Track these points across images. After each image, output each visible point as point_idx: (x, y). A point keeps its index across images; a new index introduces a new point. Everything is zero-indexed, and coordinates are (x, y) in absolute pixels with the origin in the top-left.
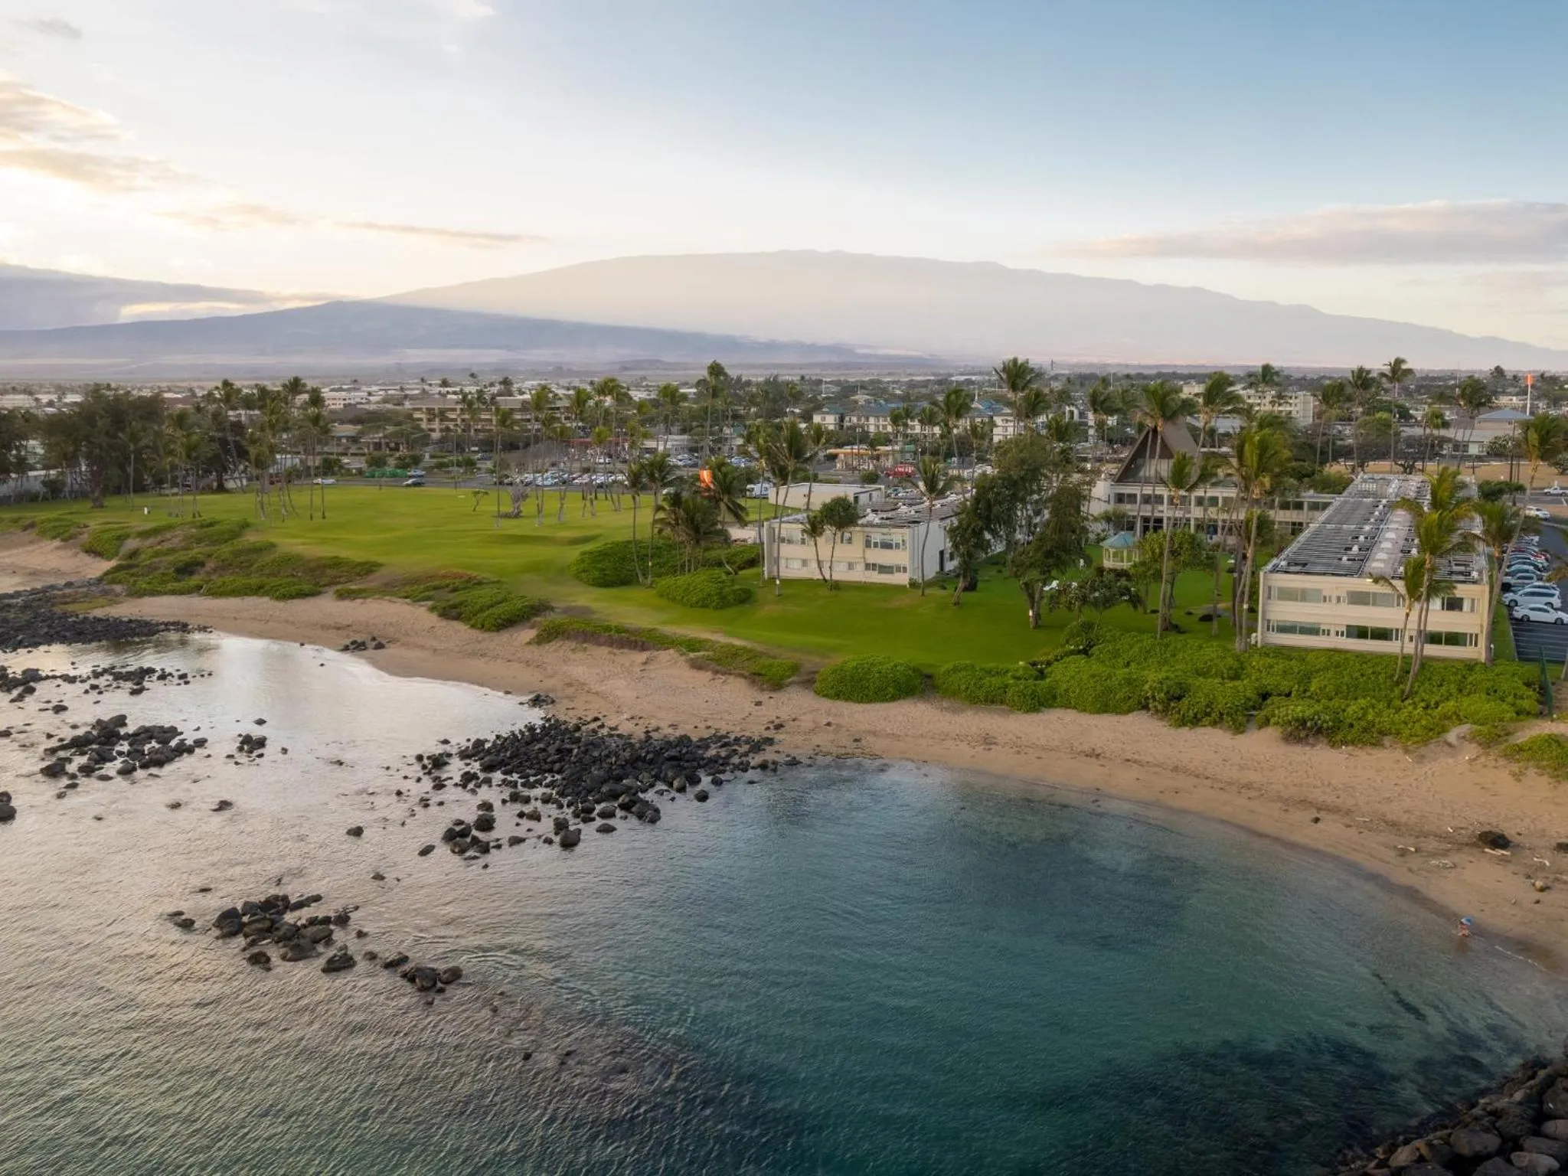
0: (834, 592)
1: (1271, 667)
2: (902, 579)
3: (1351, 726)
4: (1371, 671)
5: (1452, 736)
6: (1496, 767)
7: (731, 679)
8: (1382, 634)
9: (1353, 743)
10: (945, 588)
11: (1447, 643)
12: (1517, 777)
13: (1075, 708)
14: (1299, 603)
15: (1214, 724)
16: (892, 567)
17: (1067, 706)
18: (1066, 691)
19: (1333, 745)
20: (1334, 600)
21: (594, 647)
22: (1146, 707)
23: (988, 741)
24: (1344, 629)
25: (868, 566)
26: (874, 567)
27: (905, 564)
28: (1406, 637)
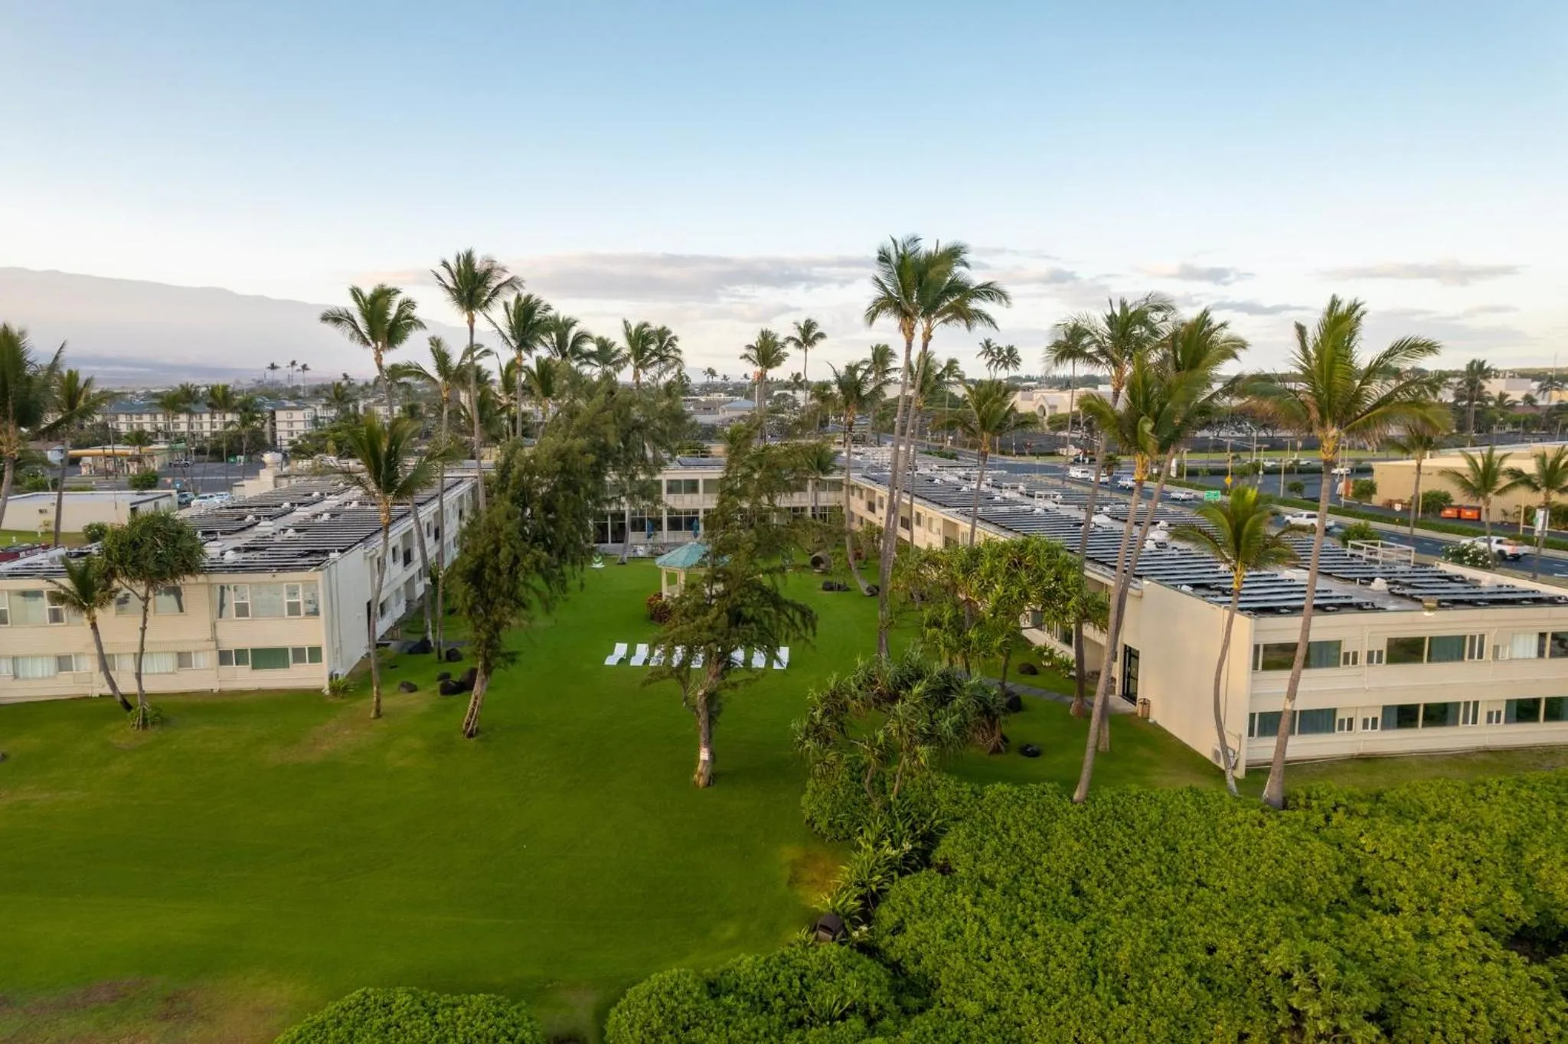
0: (153, 733)
2: (313, 676)
8: (1439, 715)
10: (412, 689)
16: (283, 651)
20: (1363, 659)
24: (1379, 715)
25: (224, 657)
26: (241, 656)
27: (314, 643)
28: (1482, 716)
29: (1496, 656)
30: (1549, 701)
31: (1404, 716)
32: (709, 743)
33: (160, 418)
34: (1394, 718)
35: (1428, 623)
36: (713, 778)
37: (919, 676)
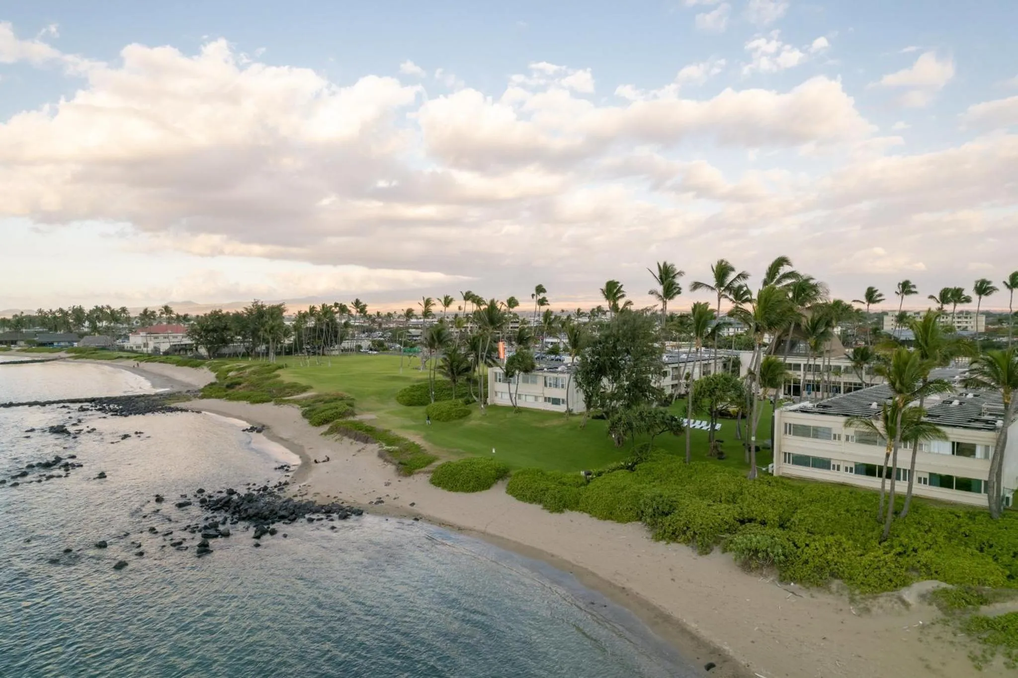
1: (765, 494)
3: (806, 562)
4: (857, 507)
5: (910, 594)
6: (952, 642)
9: (800, 581)
14: (811, 439)
16: (559, 400)
19: (783, 580)
20: (843, 438)
22: (641, 519)
25: (546, 399)
26: (549, 400)
29: (920, 449)
30: (960, 479)
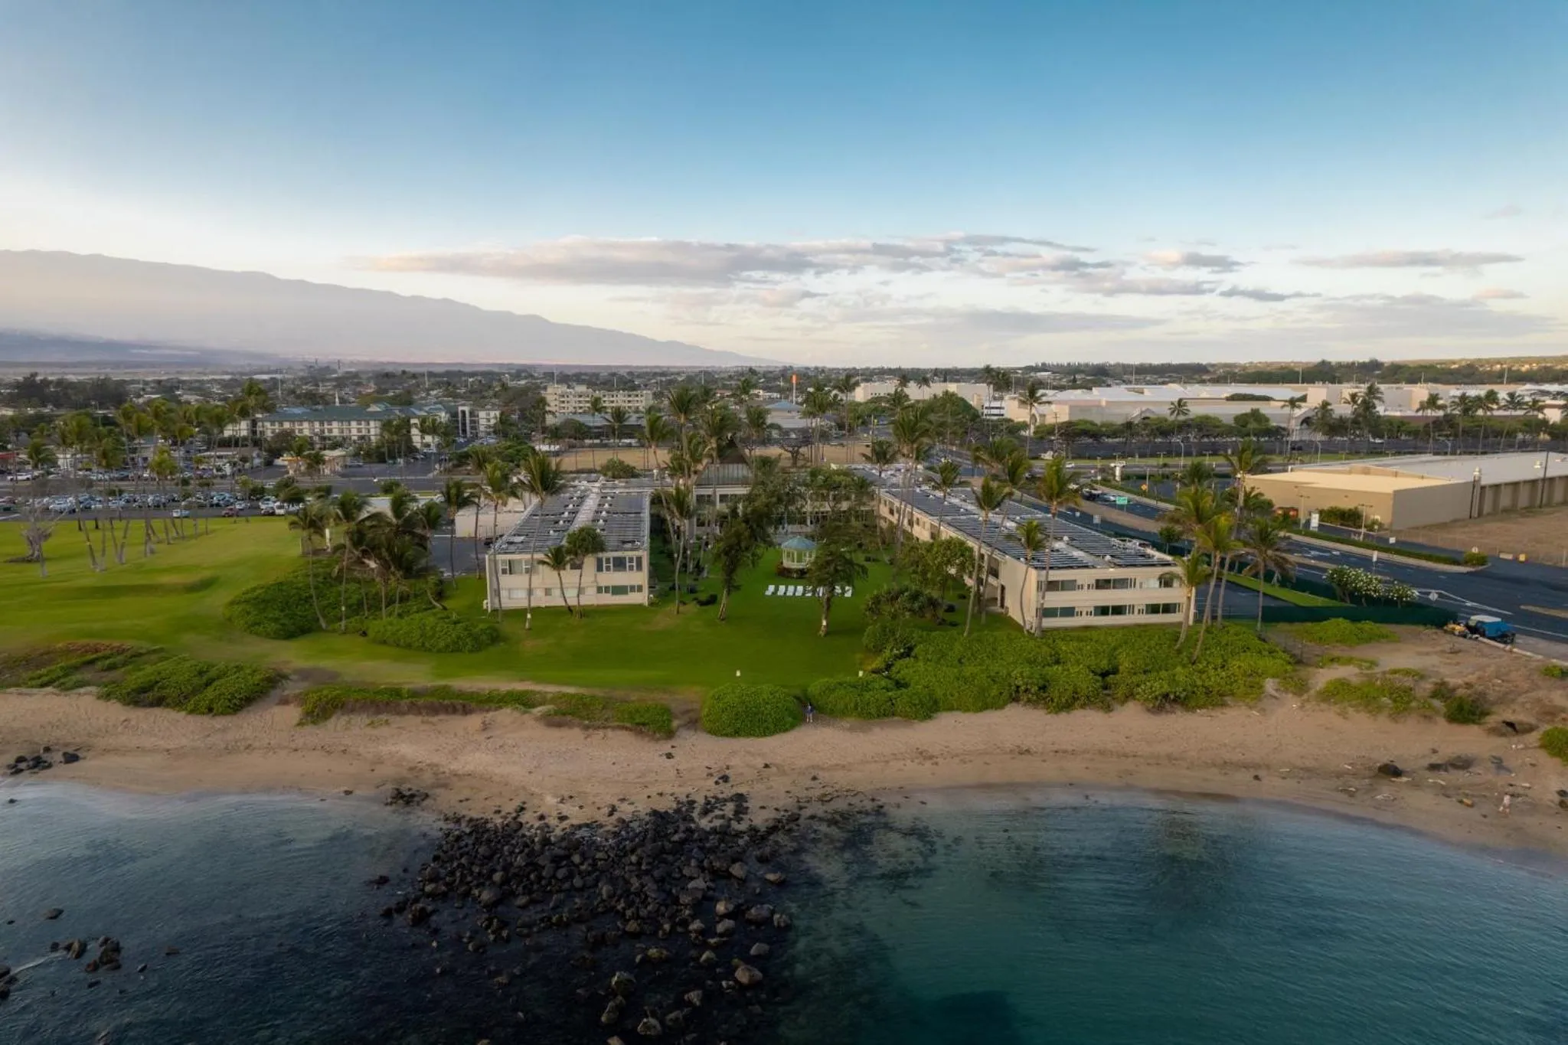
2: (638, 599)
7: (610, 733)
8: (1118, 610)
9: (1205, 706)
10: (684, 603)
11: (1164, 612)
12: (1343, 715)
13: (958, 709)
14: (1061, 592)
15: (1083, 707)
16: (624, 588)
17: (951, 709)
18: (945, 695)
19: (1188, 710)
20: (1086, 587)
21: (398, 718)
22: (1016, 700)
23: (924, 755)
24: (1092, 609)
25: (599, 590)
26: (607, 589)
27: (640, 583)
28: (1136, 611)
29: (1141, 587)
30: (1164, 605)
31: (1103, 611)
32: (826, 618)
33: (317, 425)
34: (1099, 611)
35: (1113, 573)
36: (827, 634)
37: (907, 590)
